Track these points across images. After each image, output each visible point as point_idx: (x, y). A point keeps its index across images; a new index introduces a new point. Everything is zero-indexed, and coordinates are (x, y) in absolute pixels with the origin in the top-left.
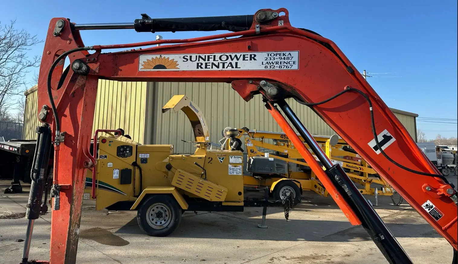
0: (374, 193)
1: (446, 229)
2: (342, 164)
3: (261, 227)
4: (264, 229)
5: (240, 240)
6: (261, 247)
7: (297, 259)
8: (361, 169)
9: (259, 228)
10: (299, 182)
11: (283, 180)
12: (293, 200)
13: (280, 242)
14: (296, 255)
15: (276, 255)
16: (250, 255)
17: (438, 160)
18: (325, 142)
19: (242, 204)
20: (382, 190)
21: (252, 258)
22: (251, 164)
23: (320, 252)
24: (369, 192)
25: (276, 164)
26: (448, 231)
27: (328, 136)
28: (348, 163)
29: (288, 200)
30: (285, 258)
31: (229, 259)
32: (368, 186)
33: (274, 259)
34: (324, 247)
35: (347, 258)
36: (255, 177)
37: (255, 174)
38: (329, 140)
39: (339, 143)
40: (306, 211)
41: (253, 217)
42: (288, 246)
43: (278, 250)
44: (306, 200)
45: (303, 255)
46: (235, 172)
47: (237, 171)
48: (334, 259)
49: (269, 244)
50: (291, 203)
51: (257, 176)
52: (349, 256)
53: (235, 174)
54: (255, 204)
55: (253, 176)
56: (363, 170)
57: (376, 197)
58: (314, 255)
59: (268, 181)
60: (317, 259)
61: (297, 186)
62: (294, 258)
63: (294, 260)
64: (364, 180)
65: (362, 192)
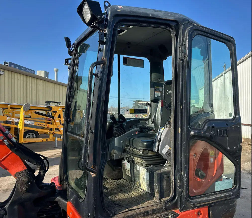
0: (55, 140)
2: (34, 123)
8: (47, 126)
18: (20, 109)
20: (60, 138)
24: (52, 139)
27: (22, 104)
28: (38, 123)
32: (51, 136)
38: (23, 107)
39: (30, 109)
56: (48, 126)
57: (56, 143)
64: (49, 133)
65: (47, 140)
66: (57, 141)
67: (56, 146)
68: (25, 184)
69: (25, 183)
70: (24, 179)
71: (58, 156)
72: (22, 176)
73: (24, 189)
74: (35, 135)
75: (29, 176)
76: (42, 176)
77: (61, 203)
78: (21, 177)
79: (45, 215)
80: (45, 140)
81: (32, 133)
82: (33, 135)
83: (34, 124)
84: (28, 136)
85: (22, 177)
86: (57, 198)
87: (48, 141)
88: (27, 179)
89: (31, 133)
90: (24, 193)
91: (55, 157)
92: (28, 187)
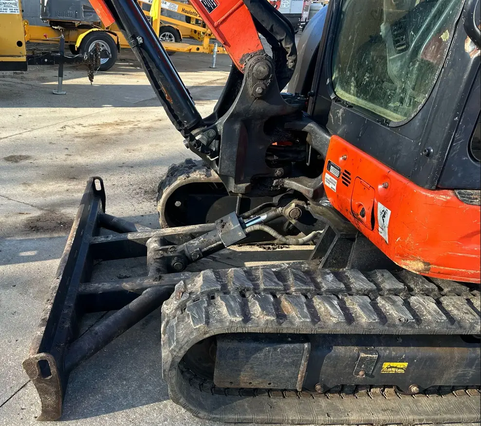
0: (212, 51)
1: (218, 25)
2: (177, 8)
3: (57, 93)
4: (60, 96)
5: (24, 109)
6: (53, 115)
7: (98, 126)
9: (55, 95)
10: (115, 35)
11: (93, 31)
12: (99, 53)
13: (78, 109)
14: (96, 122)
15: (70, 123)
16: (35, 124)
17: (304, 12)
19: (24, 59)
21: (35, 127)
22: (45, 5)
23: (126, 118)
24: (207, 49)
25: (84, 6)
26: (221, 28)
28: (184, 7)
29: (92, 54)
30: (81, 126)
31: (5, 129)
32: (206, 40)
33: (66, 127)
34: (134, 112)
35: (157, 122)
36: (53, 27)
37: (53, 23)
40: (123, 75)
41: (48, 82)
42: (87, 114)
43: (74, 118)
44: (127, 62)
45: (105, 122)
46: (8, 8)
47: (12, 7)
48: (142, 124)
49: (64, 112)
50: (96, 59)
51: (57, 26)
52: (160, 120)
53: (9, 12)
54: (46, 60)
55: (51, 26)
57: (214, 56)
58: (119, 121)
59: (72, 33)
60: (121, 125)
61: (113, 40)
62: (93, 125)
63: (93, 127)
64: (203, 33)
65: (198, 49)
66: (218, 55)
67: (213, 64)
68: (261, 80)
69: (262, 76)
70: (262, 69)
71: (222, 83)
72: (258, 61)
73: (259, 90)
74: (173, 39)
75: (270, 62)
76: (290, 69)
77: (316, 138)
78: (256, 64)
79: (275, 157)
80: (194, 48)
81: (169, 34)
82: (170, 37)
83: (176, 11)
84: (162, 39)
85: (259, 63)
86: (309, 124)
87: (199, 51)
88: (266, 69)
89: (167, 33)
90: (256, 99)
91: (215, 85)
92: (266, 87)
